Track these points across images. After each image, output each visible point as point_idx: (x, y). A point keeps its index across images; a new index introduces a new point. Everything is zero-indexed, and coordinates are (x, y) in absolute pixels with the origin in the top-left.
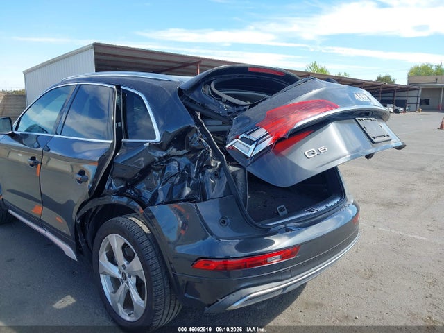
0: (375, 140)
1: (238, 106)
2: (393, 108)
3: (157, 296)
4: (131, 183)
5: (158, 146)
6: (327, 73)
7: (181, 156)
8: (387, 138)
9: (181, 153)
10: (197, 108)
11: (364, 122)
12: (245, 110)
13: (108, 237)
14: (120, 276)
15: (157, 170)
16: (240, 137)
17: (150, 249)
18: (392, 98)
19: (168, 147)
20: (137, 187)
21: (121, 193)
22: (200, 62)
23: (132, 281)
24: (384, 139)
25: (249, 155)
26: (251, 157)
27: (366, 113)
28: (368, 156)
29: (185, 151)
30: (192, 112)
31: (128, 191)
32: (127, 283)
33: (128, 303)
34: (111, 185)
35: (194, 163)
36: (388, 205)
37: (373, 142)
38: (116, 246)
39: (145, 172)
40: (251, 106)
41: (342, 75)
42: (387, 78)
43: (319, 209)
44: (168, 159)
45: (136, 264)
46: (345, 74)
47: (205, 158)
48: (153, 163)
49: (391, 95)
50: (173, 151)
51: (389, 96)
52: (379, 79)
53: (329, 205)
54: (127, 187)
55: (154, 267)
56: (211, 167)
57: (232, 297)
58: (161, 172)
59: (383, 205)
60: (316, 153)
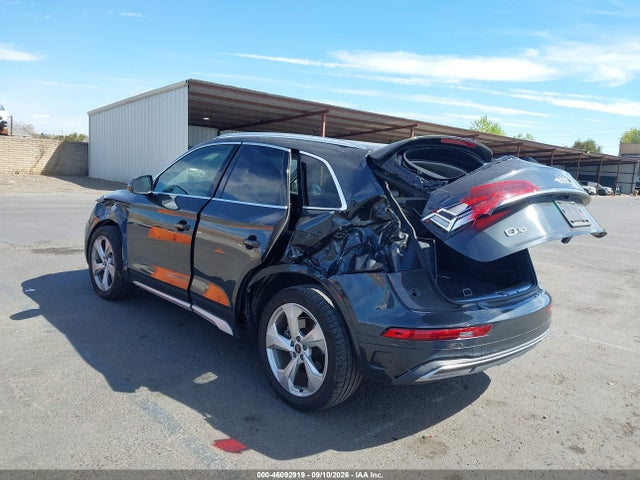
0: (573, 224)
1: (435, 179)
2: (597, 187)
3: (341, 366)
4: (309, 252)
5: (343, 214)
6: (501, 134)
7: (364, 227)
8: (586, 223)
9: (364, 223)
10: (385, 177)
11: (564, 205)
12: (443, 184)
13: (283, 306)
14: (292, 349)
15: (338, 240)
16: (439, 211)
17: (334, 318)
18: (594, 174)
19: (353, 217)
20: (316, 256)
21: (299, 261)
22: (328, 111)
23: (308, 353)
24: (582, 224)
25: (448, 229)
26: (451, 232)
27: (566, 197)
28: (565, 240)
29: (369, 221)
30: (381, 182)
31: (305, 261)
32: (302, 356)
33: (301, 377)
34: (290, 253)
35: (379, 234)
36: (586, 310)
37: (572, 226)
38: (292, 316)
39: (327, 241)
40: (450, 181)
41: (524, 137)
42: (590, 145)
43: (511, 293)
44: (351, 229)
45: (317, 335)
46: (528, 136)
47: (393, 229)
48: (336, 232)
49: (594, 168)
50: (357, 221)
51: (591, 171)
52: (578, 145)
53: (520, 290)
54: (306, 256)
55: (339, 336)
56: (399, 239)
57: (422, 369)
58: (342, 242)
59: (578, 310)
60: (516, 232)
